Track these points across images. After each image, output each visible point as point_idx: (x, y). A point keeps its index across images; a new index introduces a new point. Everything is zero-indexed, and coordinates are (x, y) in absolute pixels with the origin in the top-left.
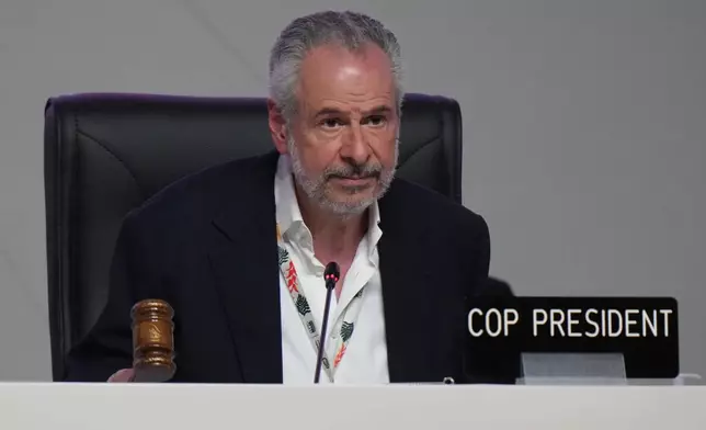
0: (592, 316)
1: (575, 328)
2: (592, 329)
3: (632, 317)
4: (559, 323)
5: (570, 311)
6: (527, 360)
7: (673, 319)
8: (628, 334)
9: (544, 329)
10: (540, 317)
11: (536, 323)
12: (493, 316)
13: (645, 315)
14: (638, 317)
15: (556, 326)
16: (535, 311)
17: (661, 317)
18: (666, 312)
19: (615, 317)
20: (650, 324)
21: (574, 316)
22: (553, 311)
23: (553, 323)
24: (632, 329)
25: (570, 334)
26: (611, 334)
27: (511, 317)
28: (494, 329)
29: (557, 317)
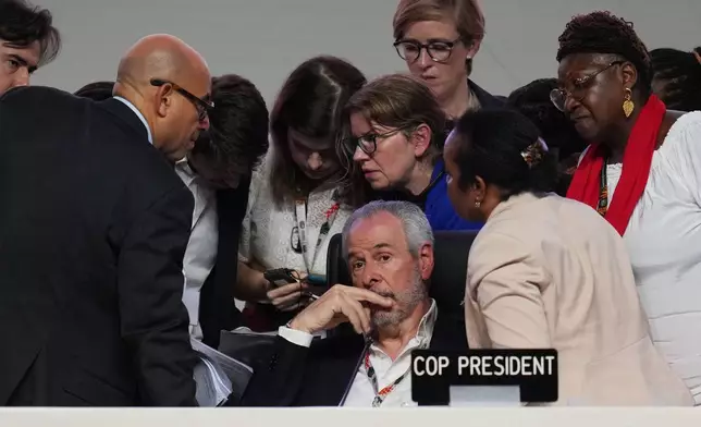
0: (499, 361)
1: (487, 369)
2: (499, 370)
3: (526, 361)
4: (477, 366)
5: (484, 358)
6: (454, 391)
7: (555, 363)
8: (524, 373)
9: (466, 370)
10: (464, 362)
11: (461, 366)
12: (431, 362)
13: (535, 359)
14: (531, 362)
15: (474, 369)
16: (460, 359)
17: (546, 362)
18: (550, 358)
19: (515, 362)
20: (539, 367)
21: (487, 361)
22: (472, 358)
23: (472, 366)
24: (527, 369)
25: (484, 373)
26: (512, 373)
27: (444, 362)
28: (432, 369)
29: (475, 362)
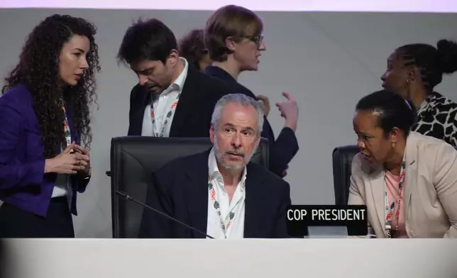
0: (335, 212)
1: (328, 217)
2: (335, 217)
3: (350, 212)
4: (322, 215)
5: (326, 210)
6: (310, 229)
7: (366, 213)
8: (348, 219)
9: (316, 217)
10: (315, 213)
11: (313, 215)
12: (297, 212)
13: (354, 211)
14: (352, 213)
16: (313, 211)
17: (361, 212)
18: (363, 211)
19: (343, 212)
20: (357, 215)
21: (328, 212)
22: (320, 211)
23: (320, 215)
24: (350, 217)
25: (327, 219)
26: (342, 219)
27: (304, 213)
28: (297, 217)
29: (321, 213)
